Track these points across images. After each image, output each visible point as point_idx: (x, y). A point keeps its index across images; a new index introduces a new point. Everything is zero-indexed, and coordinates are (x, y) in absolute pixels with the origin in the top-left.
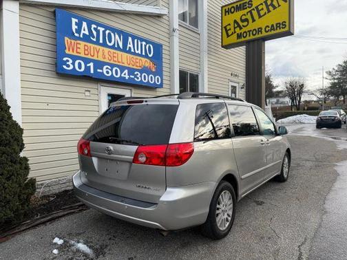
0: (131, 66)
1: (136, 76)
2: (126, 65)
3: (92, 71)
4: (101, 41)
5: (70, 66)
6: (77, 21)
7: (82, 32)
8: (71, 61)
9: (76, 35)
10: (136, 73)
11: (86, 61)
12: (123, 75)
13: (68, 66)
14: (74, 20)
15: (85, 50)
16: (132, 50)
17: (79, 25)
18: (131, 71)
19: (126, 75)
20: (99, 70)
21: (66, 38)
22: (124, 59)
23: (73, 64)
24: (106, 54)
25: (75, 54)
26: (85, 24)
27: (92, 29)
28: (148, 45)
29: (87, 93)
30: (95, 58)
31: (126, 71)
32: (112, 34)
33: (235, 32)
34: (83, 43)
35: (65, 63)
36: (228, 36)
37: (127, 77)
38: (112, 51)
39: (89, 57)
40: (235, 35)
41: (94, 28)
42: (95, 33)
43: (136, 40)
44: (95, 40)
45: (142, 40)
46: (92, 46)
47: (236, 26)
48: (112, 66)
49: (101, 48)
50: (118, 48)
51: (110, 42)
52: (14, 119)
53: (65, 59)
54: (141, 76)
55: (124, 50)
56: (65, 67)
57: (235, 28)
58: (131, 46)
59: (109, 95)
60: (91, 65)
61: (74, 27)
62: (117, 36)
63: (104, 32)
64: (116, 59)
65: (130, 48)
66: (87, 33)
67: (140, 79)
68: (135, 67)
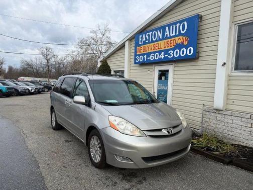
0: (167, 48)
1: (169, 54)
2: (163, 49)
4: (150, 41)
6: (141, 36)
8: (138, 58)
11: (143, 55)
12: (160, 57)
13: (137, 60)
16: (168, 36)
18: (166, 52)
20: (148, 58)
21: (137, 47)
22: (162, 45)
24: (152, 47)
28: (182, 25)
30: (147, 52)
31: (163, 53)
32: (156, 32)
37: (163, 57)
42: (147, 37)
43: (171, 27)
44: (147, 41)
45: (177, 23)
46: (146, 45)
48: (154, 53)
49: (150, 44)
50: (160, 40)
51: (155, 38)
55: (163, 39)
58: (168, 33)
59: (159, 71)
60: (145, 56)
61: (140, 40)
62: (159, 32)
64: (157, 48)
65: (167, 35)
66: (145, 40)
67: (172, 55)
68: (169, 48)
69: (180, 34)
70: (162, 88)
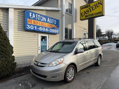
0: (49, 27)
1: (50, 30)
2: (47, 27)
3: (36, 29)
4: (39, 20)
5: (29, 27)
6: (31, 13)
7: (33, 17)
8: (29, 26)
9: (31, 18)
10: (50, 29)
11: (34, 26)
12: (46, 30)
13: (28, 27)
14: (30, 13)
15: (34, 22)
16: (49, 22)
17: (32, 15)
19: (47, 30)
20: (38, 29)
21: (28, 19)
22: (46, 25)
23: (30, 27)
24: (41, 23)
25: (30, 24)
26: (34, 14)
27: (36, 16)
28: (54, 21)
29: (34, 36)
30: (37, 25)
31: (47, 29)
32: (43, 17)
33: (85, 15)
34: (33, 20)
35: (27, 26)
36: (82, 16)
37: (47, 31)
38: (42, 22)
39: (35, 24)
40: (85, 16)
41: (37, 16)
42: (37, 17)
43: (50, 19)
44: (37, 19)
45: (52, 19)
46: (36, 21)
47: (85, 13)
48: (42, 27)
49: (39, 22)
50: (45, 22)
51: (42, 19)
52: (11, 44)
53: (27, 25)
54: (52, 30)
55: (46, 22)
56: (27, 28)
57: (84, 14)
58: (49, 21)
59: (41, 36)
60: (36, 27)
61: (30, 15)
63: (40, 17)
64: (44, 25)
65: (48, 21)
66: (34, 17)
67: (51, 31)
68: (50, 27)
69: (54, 24)
70: (43, 45)
